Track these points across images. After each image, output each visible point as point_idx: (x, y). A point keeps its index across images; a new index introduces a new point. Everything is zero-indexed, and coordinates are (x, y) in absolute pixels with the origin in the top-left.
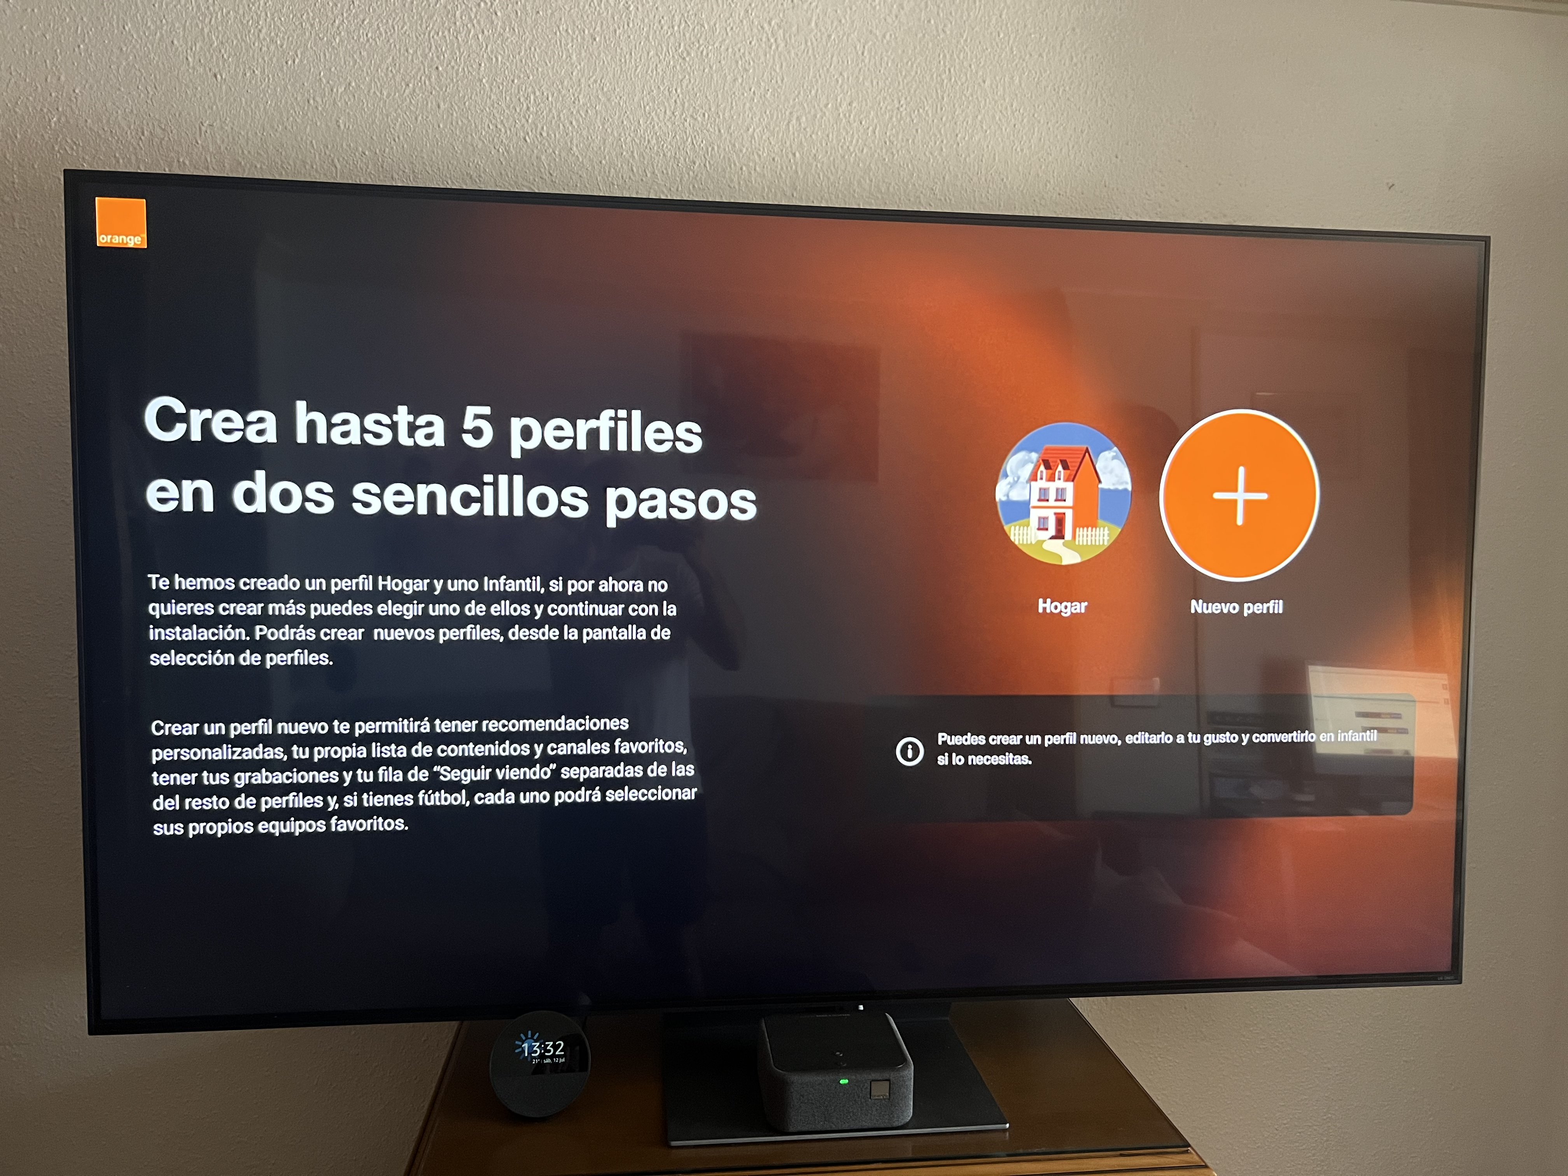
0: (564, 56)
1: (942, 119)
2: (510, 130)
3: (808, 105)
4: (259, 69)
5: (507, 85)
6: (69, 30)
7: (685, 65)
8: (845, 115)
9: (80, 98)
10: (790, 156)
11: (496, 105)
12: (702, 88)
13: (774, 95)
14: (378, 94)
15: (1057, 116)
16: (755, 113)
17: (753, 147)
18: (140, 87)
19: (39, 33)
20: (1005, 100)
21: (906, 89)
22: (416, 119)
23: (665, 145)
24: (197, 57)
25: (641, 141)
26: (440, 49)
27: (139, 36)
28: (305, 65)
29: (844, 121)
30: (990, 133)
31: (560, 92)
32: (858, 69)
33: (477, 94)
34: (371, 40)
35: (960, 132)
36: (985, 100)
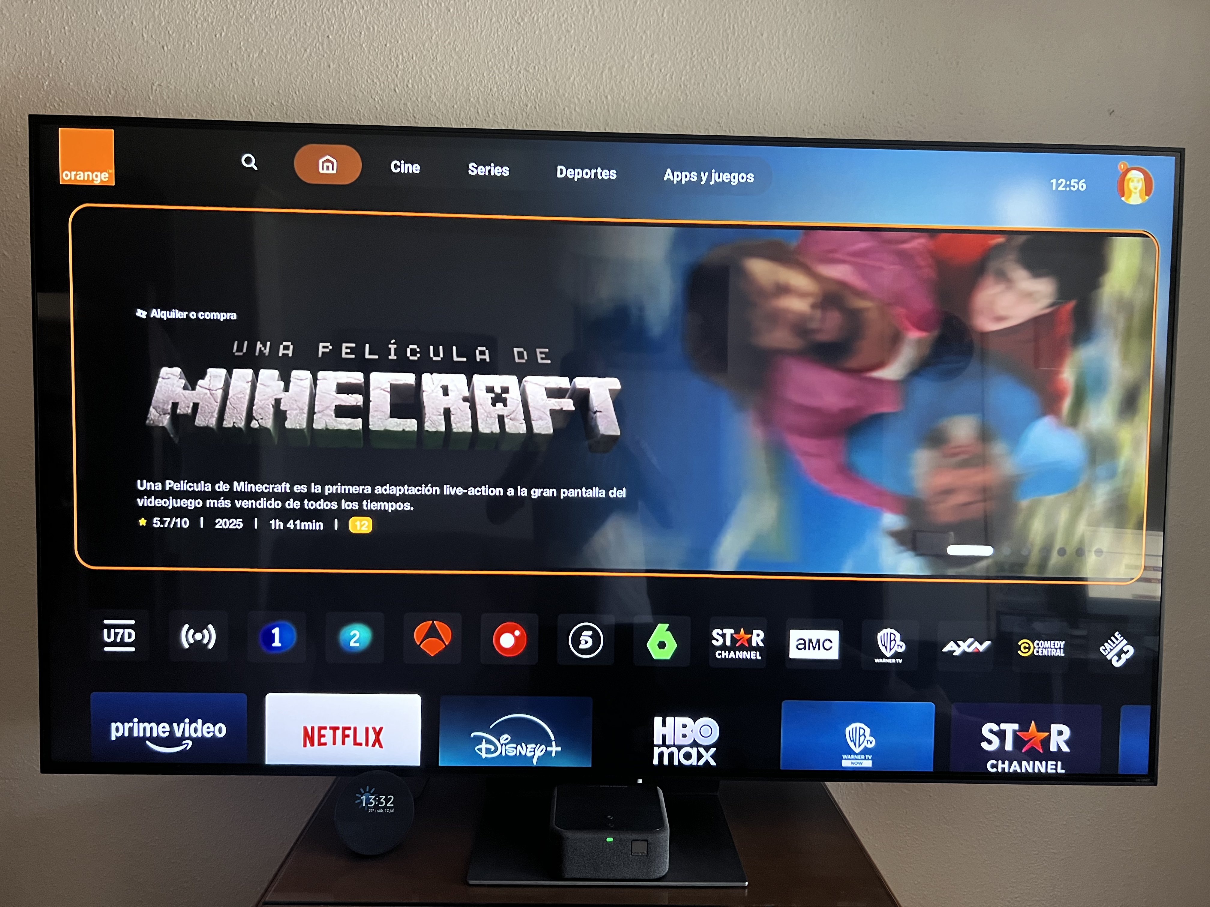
0: (425, 25)
1: (727, 66)
2: (384, 83)
3: (618, 58)
4: (195, 41)
5: (381, 49)
6: (57, 17)
7: (520, 28)
8: (648, 65)
9: (65, 67)
10: (603, 98)
11: (373, 64)
12: (533, 47)
13: (591, 50)
14: (284, 58)
15: (823, 61)
16: (575, 65)
17: (574, 92)
18: (108, 57)
19: (36, 19)
20: (779, 49)
21: (698, 43)
22: (312, 76)
23: (504, 93)
24: (150, 34)
25: (485, 89)
26: (330, 22)
27: (107, 18)
28: (229, 37)
29: (647, 69)
30: (767, 76)
31: (422, 52)
32: (658, 27)
33: (358, 56)
34: (278, 17)
35: (741, 76)
36: (763, 50)
